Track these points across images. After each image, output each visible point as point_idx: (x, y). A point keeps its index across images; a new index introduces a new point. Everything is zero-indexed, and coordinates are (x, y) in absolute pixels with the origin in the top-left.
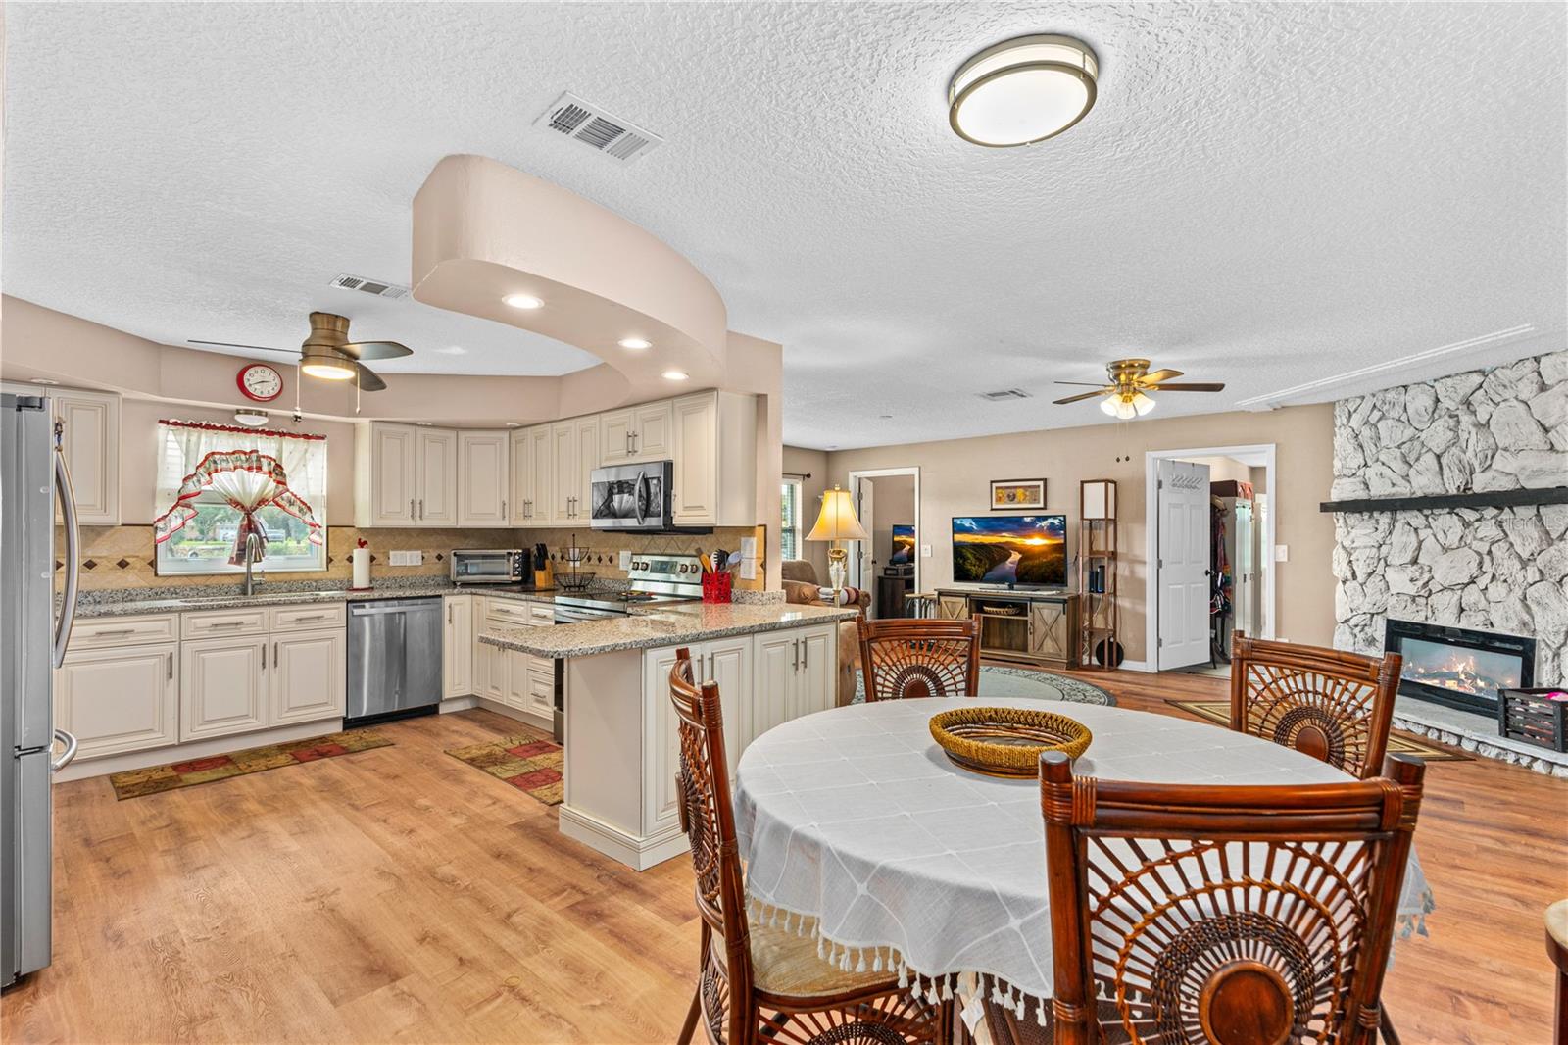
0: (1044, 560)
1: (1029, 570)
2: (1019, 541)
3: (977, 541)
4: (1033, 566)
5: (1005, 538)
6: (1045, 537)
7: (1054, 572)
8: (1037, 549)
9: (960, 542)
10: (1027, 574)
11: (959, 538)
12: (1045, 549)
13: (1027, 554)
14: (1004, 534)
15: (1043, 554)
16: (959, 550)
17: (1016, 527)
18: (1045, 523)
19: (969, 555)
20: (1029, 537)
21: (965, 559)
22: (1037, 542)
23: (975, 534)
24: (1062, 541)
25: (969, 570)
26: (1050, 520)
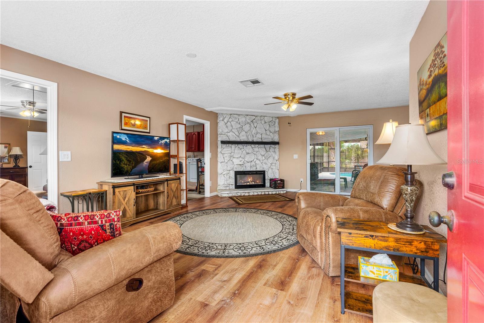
0: (161, 161)
1: (155, 166)
2: (151, 150)
3: (129, 150)
4: (156, 164)
5: (144, 148)
6: (163, 149)
7: (165, 167)
8: (158, 155)
9: (118, 150)
10: (153, 169)
11: (116, 147)
12: (161, 155)
13: (154, 157)
14: (144, 146)
15: (161, 157)
16: (116, 155)
17: (150, 142)
18: (163, 141)
19: (124, 159)
20: (156, 148)
21: (121, 160)
22: (159, 151)
23: (127, 145)
24: (168, 151)
25: (122, 168)
26: (166, 140)
